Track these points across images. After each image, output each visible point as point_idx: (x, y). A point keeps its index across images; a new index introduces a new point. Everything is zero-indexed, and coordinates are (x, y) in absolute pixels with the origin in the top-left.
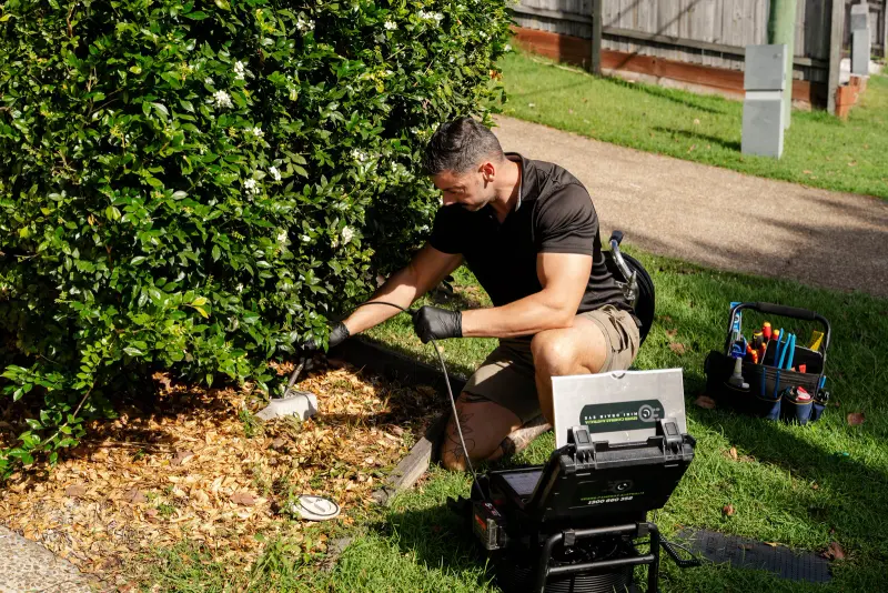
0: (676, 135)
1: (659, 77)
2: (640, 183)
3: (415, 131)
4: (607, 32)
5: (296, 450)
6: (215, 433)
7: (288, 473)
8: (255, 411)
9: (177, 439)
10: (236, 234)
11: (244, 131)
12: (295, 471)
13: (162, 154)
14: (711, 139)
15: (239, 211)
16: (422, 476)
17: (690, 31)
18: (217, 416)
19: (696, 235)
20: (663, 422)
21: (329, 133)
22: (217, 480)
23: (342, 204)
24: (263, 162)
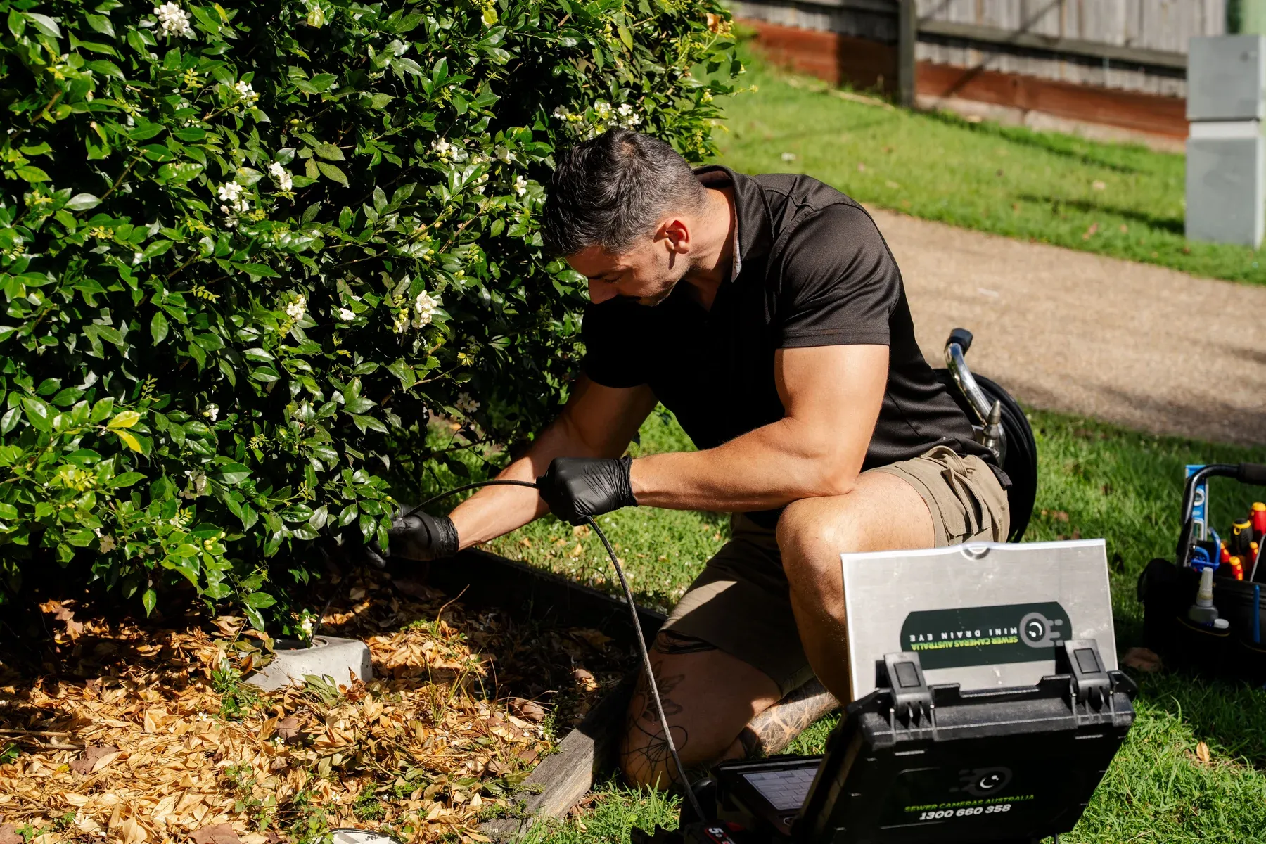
0: (1061, 209)
1: (1025, 111)
2: (995, 287)
3: (561, 114)
4: (928, 28)
5: (325, 739)
6: (163, 712)
7: (308, 785)
8: (248, 672)
9: (87, 722)
10: (200, 291)
11: (217, 88)
12: (323, 783)
13: (47, 116)
14: (1129, 215)
15: (208, 244)
16: (582, 800)
17: (1081, 26)
18: (168, 681)
19: (1105, 377)
20: (1070, 646)
21: (388, 98)
22: (164, 801)
23: (416, 247)
24: (256, 155)
